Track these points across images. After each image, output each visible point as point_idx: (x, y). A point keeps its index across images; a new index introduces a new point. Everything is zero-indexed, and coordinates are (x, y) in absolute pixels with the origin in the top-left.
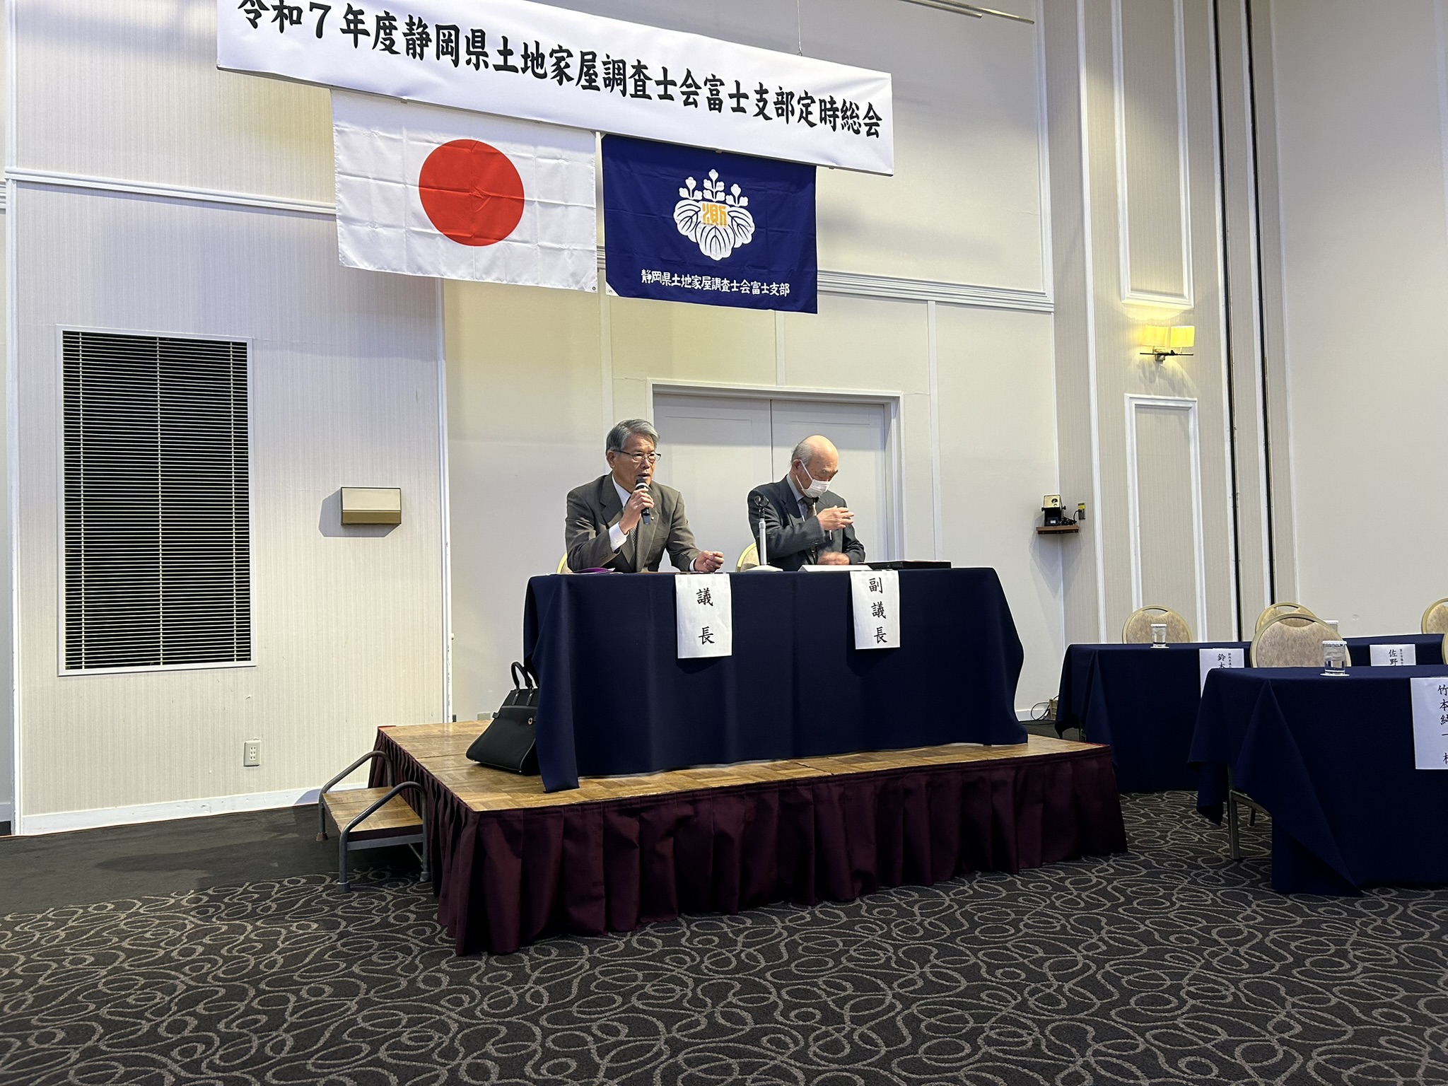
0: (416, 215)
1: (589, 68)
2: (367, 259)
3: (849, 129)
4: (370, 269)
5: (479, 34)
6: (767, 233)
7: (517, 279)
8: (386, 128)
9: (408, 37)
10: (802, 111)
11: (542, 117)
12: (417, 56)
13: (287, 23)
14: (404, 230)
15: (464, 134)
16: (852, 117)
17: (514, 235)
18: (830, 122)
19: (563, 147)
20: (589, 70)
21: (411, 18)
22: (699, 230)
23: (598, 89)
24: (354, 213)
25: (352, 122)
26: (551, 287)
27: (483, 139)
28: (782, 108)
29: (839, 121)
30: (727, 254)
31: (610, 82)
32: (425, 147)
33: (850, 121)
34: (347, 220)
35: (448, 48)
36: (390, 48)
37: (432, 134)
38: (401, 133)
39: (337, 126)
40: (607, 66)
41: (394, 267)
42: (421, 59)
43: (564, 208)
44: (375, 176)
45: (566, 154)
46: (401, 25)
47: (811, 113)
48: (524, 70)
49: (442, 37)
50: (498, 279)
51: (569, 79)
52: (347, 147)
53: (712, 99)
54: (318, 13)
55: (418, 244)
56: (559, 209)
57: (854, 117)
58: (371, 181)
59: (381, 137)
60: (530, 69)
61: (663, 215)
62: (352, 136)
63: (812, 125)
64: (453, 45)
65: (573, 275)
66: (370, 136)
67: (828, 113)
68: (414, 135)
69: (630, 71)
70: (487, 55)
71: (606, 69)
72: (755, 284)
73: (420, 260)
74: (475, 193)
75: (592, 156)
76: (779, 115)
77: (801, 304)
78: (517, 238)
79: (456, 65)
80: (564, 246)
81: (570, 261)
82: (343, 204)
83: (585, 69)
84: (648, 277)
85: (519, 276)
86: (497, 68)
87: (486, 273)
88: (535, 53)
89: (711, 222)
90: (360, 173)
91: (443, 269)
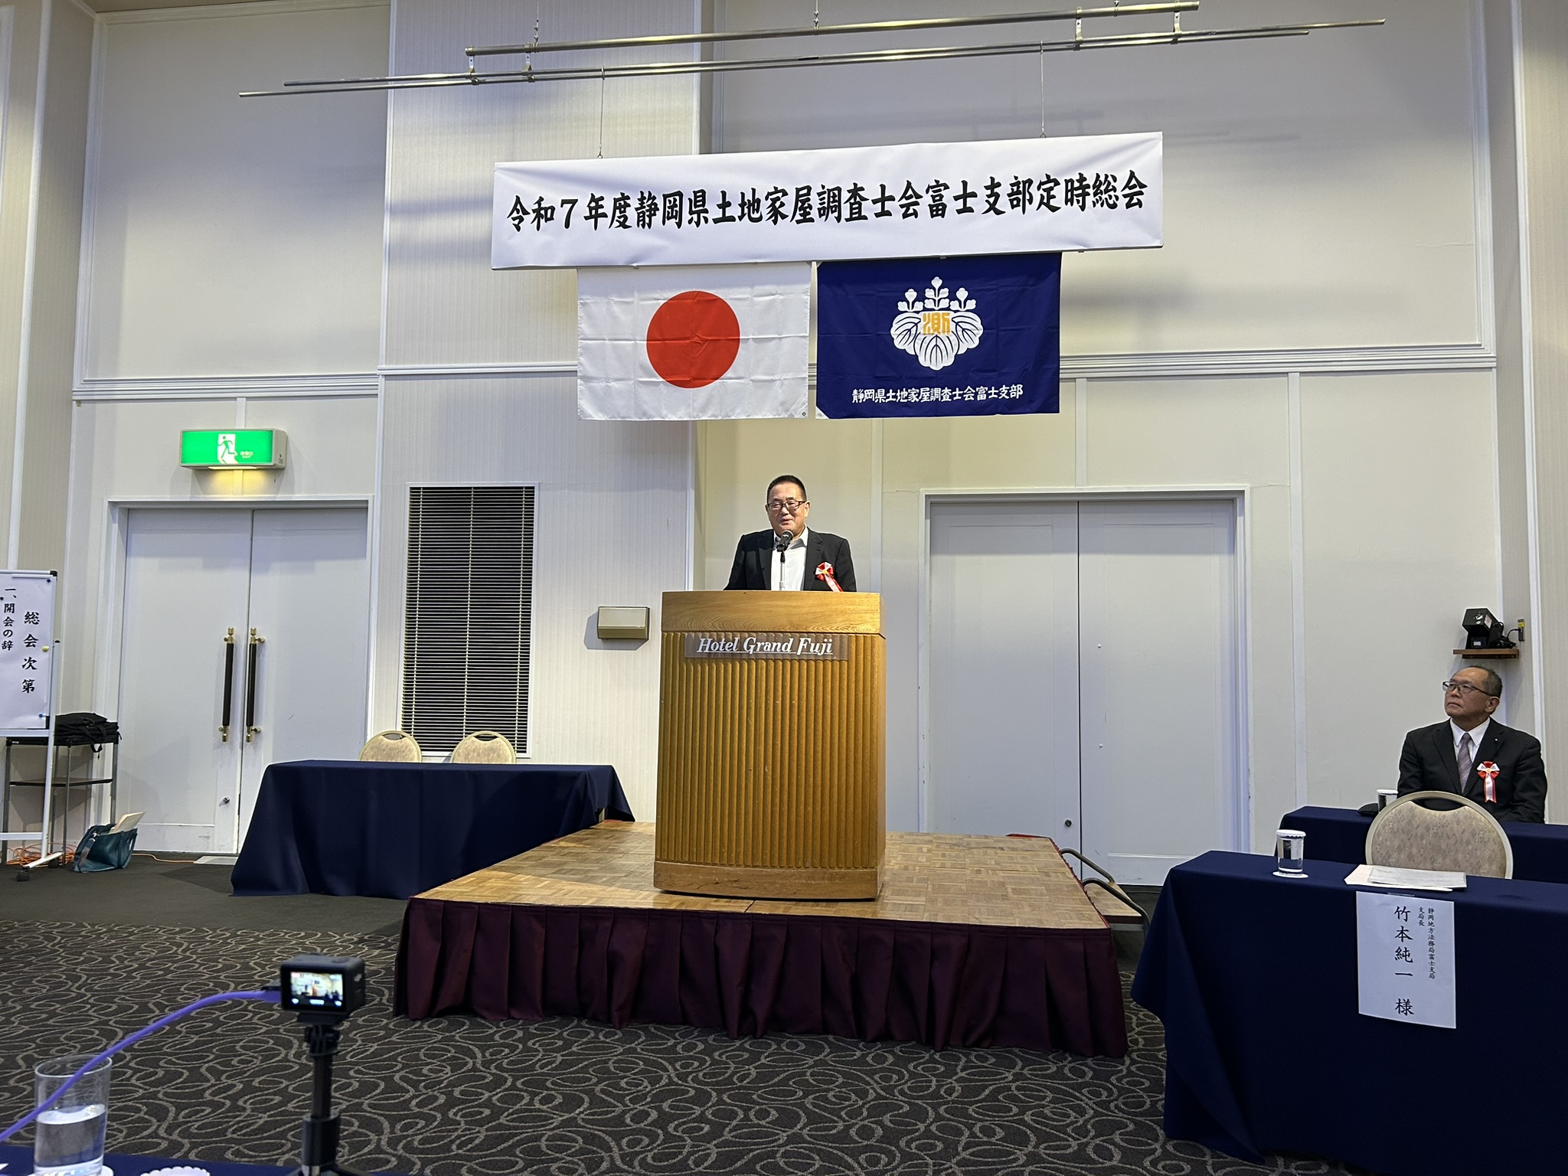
0: (642, 367)
1: (803, 202)
2: (602, 410)
3: (1102, 205)
4: (603, 419)
5: (701, 194)
6: (997, 334)
7: (730, 414)
8: (621, 295)
9: (639, 211)
10: (1042, 197)
11: (757, 258)
12: (646, 226)
13: (542, 221)
14: (632, 382)
15: (685, 288)
16: (1106, 191)
17: (729, 373)
18: (1078, 202)
19: (778, 283)
20: (803, 204)
21: (642, 193)
22: (918, 342)
23: (812, 220)
24: (591, 371)
25: (594, 294)
26: (761, 417)
27: (704, 288)
28: (1018, 200)
29: (1089, 199)
30: (949, 361)
31: (824, 212)
32: (655, 304)
33: (1104, 196)
34: (587, 379)
35: (673, 213)
36: (623, 225)
37: (660, 292)
38: (634, 296)
39: (582, 299)
40: (822, 197)
41: (622, 415)
42: (649, 227)
43: (777, 341)
44: (611, 337)
45: (782, 288)
46: (634, 203)
47: (1054, 197)
48: (741, 218)
49: (668, 204)
50: (713, 416)
51: (784, 217)
52: (590, 317)
53: (934, 206)
54: (568, 206)
55: (645, 393)
56: (773, 342)
57: (1111, 190)
58: (607, 342)
59: (616, 302)
60: (747, 216)
61: (880, 333)
62: (592, 305)
63: (1054, 209)
64: (678, 209)
65: (783, 404)
66: (608, 303)
67: (1075, 192)
68: (643, 296)
69: (845, 196)
70: (706, 211)
71: (821, 200)
72: (982, 389)
73: (645, 407)
74: (696, 339)
75: (808, 286)
76: (1013, 207)
77: (1035, 405)
78: (733, 376)
79: (679, 226)
80: (776, 377)
81: (780, 391)
82: (585, 366)
83: (800, 204)
84: (859, 396)
85: (733, 411)
86: (716, 221)
87: (701, 412)
88: (751, 199)
89: (931, 331)
90: (596, 337)
91: (664, 412)
